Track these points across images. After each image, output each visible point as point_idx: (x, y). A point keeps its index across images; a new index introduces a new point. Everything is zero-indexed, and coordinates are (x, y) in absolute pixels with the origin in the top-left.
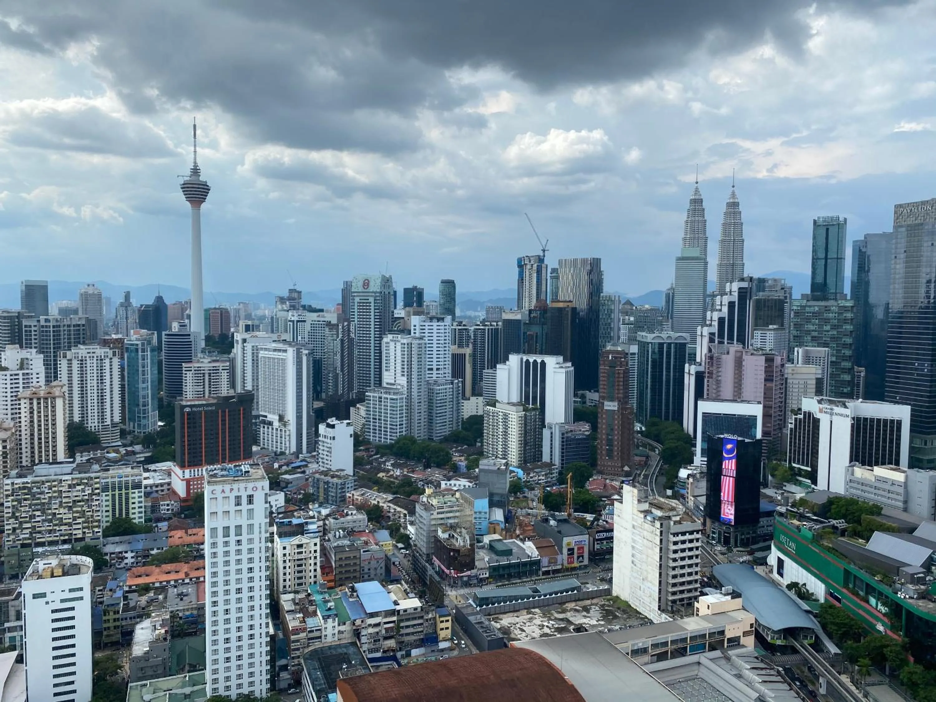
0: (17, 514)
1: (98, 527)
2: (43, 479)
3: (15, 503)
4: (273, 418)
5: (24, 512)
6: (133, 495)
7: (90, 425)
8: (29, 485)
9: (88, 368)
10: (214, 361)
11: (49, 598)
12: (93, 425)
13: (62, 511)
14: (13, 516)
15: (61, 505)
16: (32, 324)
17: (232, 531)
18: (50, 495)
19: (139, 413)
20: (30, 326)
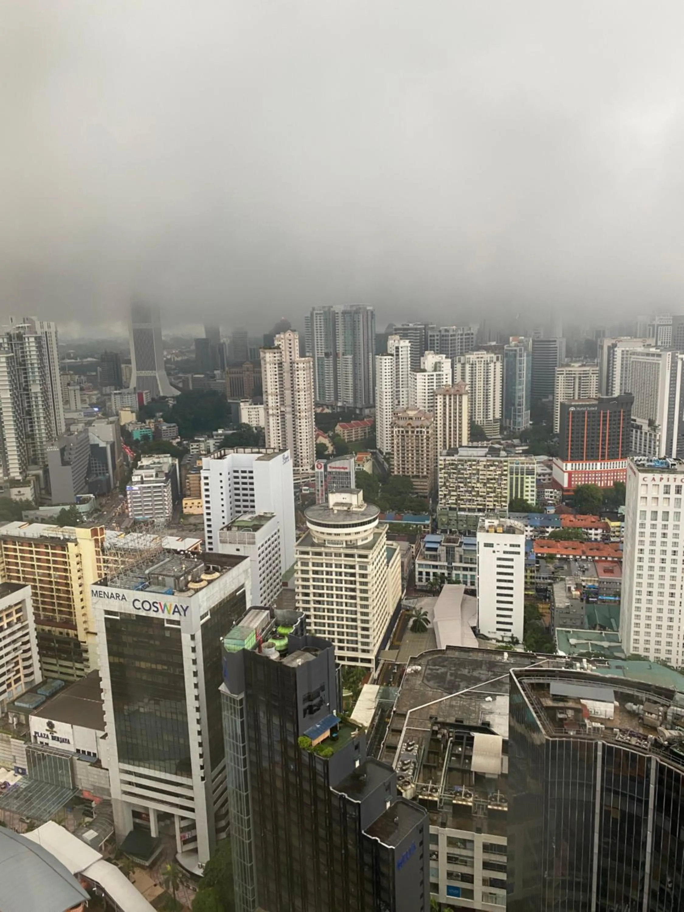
0: (447, 484)
1: (505, 502)
2: (466, 458)
3: (446, 475)
4: (643, 422)
5: (452, 482)
6: (527, 480)
7: (477, 419)
8: (456, 463)
9: (477, 371)
10: (583, 366)
11: (496, 548)
12: (479, 420)
13: (478, 485)
14: (445, 485)
15: (478, 481)
16: (435, 334)
17: (660, 515)
18: (470, 472)
19: (515, 411)
20: (434, 336)
